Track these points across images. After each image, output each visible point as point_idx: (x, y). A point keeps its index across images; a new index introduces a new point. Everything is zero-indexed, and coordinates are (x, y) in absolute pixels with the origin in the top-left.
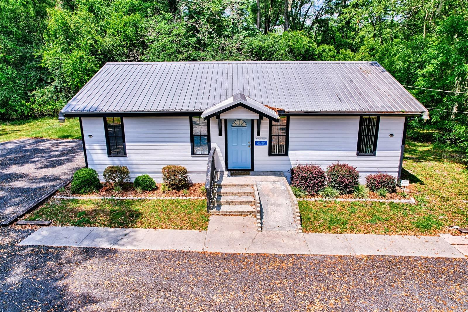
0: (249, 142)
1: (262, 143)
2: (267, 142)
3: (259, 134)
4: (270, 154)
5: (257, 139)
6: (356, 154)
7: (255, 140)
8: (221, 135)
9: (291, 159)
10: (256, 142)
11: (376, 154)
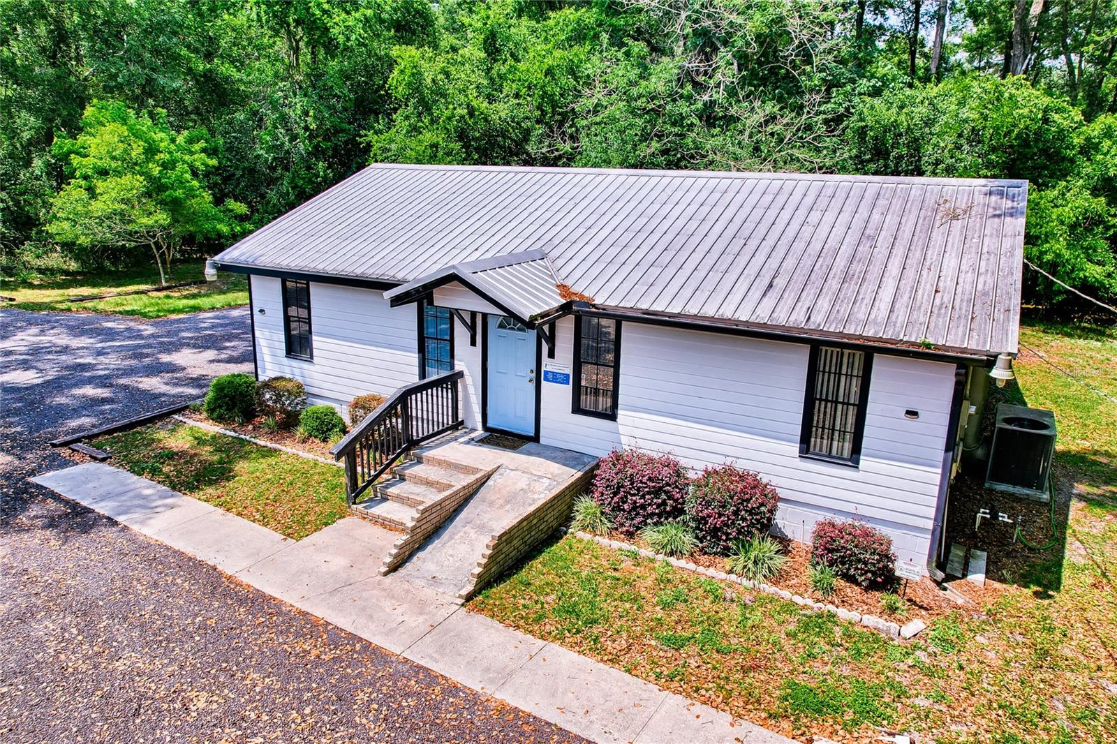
0: (532, 371)
1: (558, 376)
2: (568, 375)
3: (551, 355)
4: (577, 409)
5: (548, 365)
6: (798, 449)
7: (543, 368)
8: (475, 345)
9: (622, 429)
10: (546, 372)
11: (861, 462)
